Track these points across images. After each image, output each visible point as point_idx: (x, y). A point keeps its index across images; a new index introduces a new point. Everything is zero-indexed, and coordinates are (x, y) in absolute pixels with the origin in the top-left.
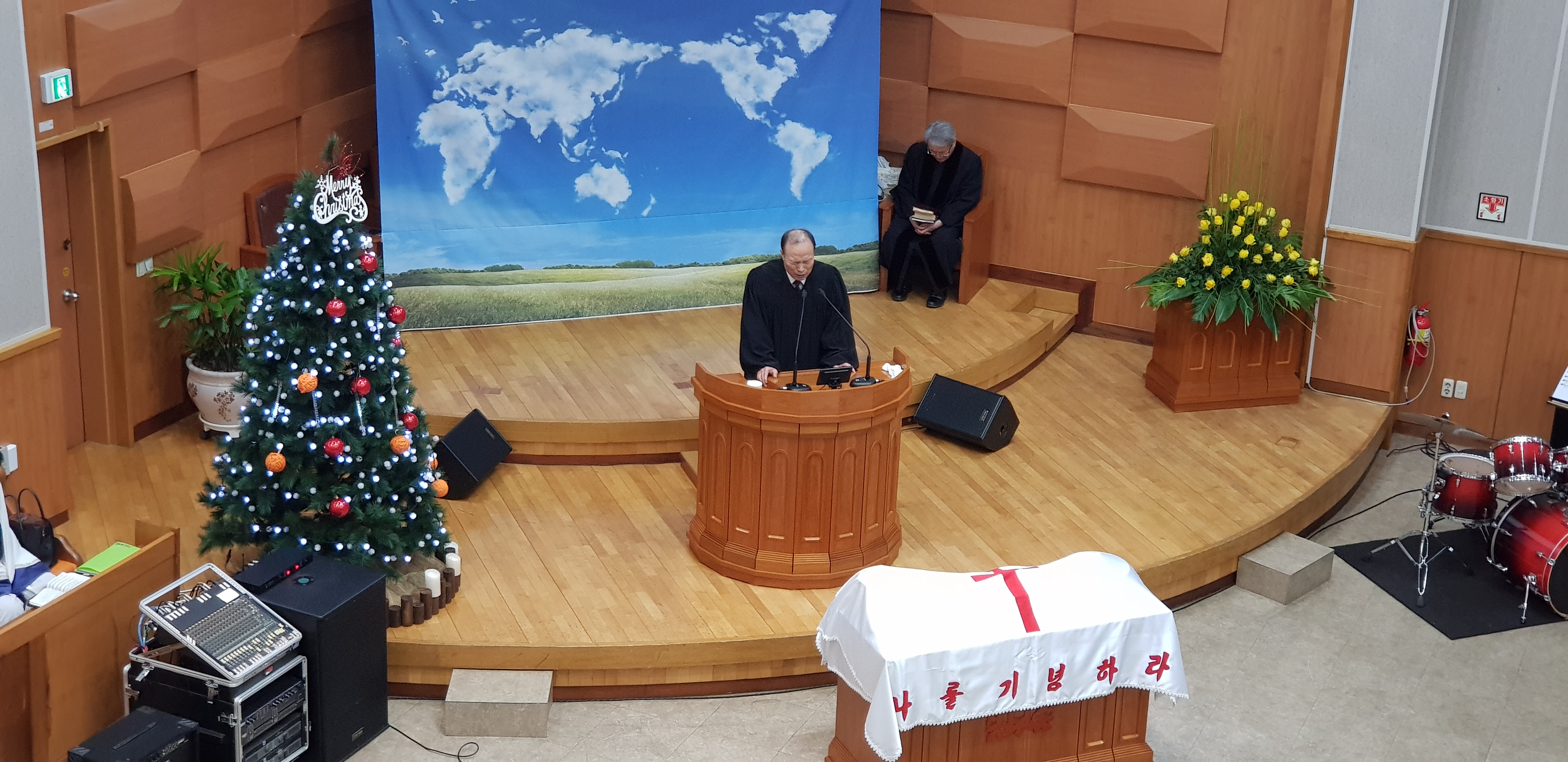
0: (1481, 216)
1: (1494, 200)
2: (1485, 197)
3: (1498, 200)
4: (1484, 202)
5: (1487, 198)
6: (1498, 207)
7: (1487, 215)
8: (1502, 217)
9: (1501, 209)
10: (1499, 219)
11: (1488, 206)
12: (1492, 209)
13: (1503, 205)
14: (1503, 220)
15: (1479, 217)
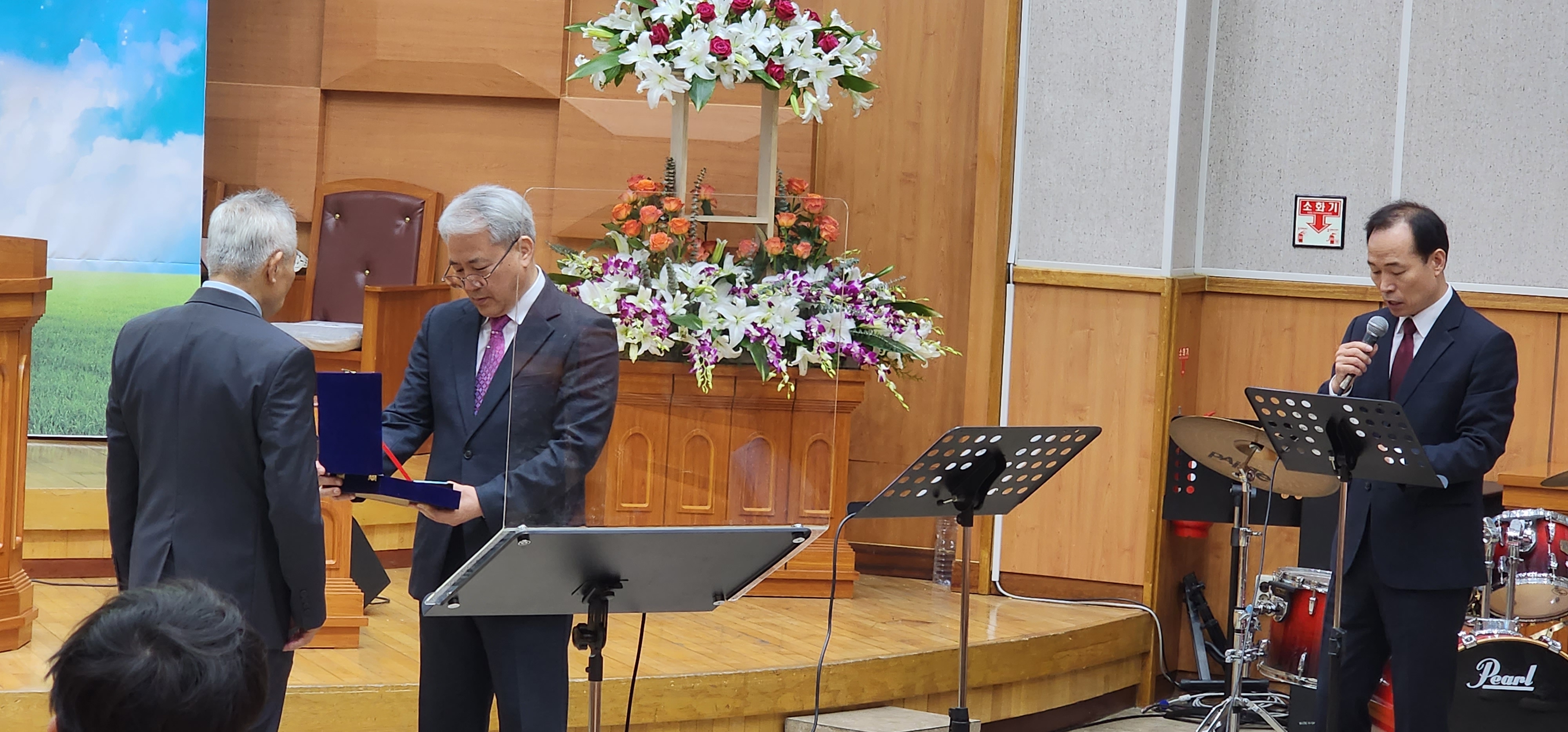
0: (1301, 240)
1: (1320, 207)
2: (1304, 203)
3: (1328, 205)
4: (1303, 212)
5: (1308, 204)
6: (1328, 219)
7: (1312, 237)
8: (1338, 237)
9: (1333, 221)
10: (1332, 242)
11: (1311, 219)
12: (1319, 225)
13: (1337, 214)
14: (1339, 245)
15: (1297, 243)
